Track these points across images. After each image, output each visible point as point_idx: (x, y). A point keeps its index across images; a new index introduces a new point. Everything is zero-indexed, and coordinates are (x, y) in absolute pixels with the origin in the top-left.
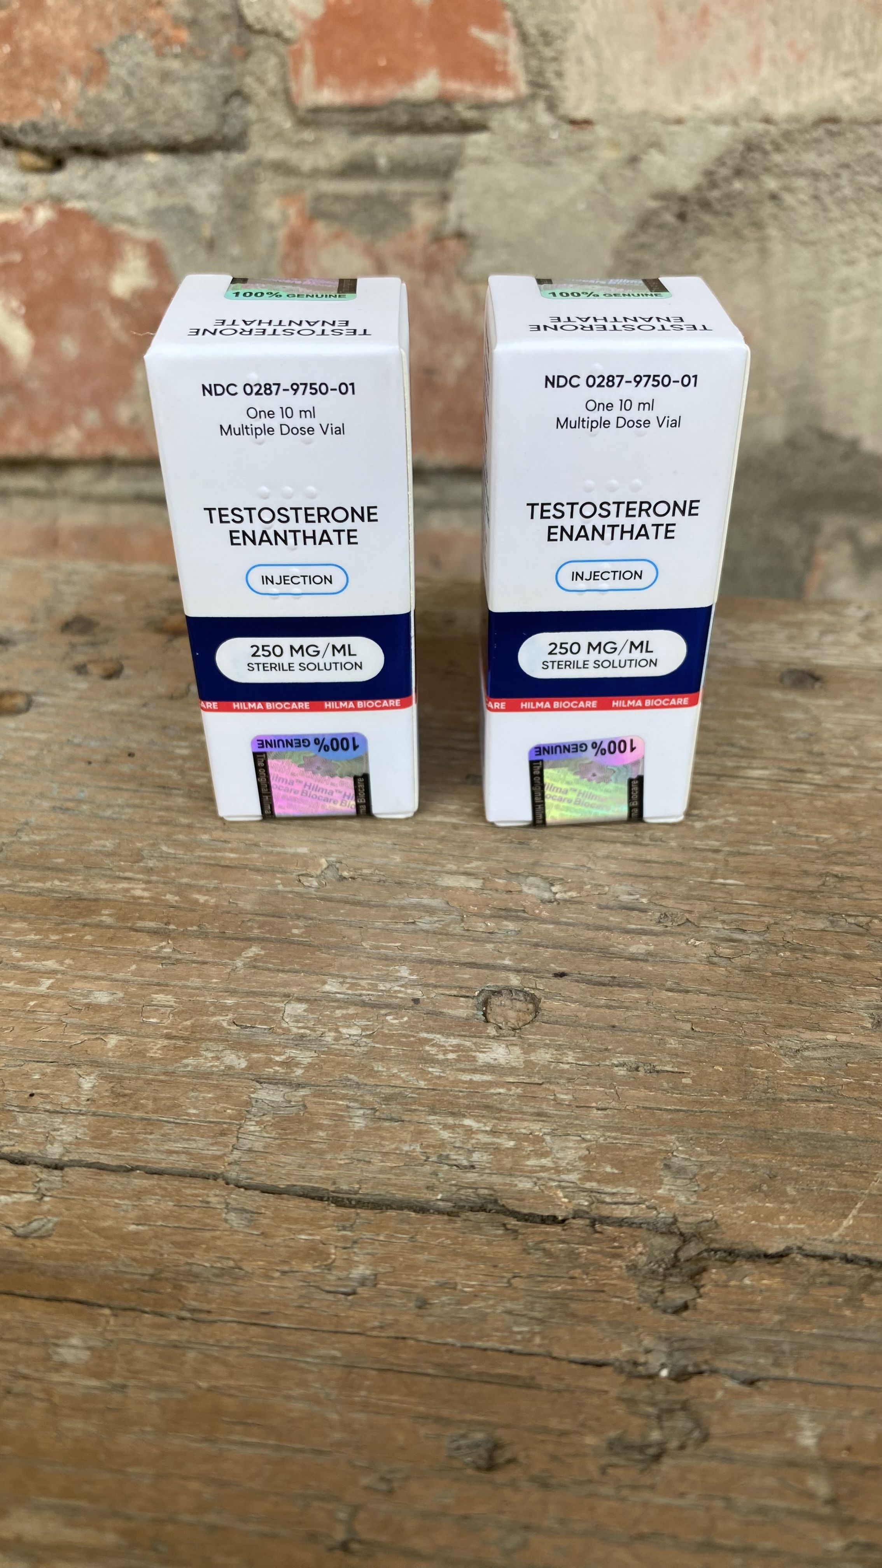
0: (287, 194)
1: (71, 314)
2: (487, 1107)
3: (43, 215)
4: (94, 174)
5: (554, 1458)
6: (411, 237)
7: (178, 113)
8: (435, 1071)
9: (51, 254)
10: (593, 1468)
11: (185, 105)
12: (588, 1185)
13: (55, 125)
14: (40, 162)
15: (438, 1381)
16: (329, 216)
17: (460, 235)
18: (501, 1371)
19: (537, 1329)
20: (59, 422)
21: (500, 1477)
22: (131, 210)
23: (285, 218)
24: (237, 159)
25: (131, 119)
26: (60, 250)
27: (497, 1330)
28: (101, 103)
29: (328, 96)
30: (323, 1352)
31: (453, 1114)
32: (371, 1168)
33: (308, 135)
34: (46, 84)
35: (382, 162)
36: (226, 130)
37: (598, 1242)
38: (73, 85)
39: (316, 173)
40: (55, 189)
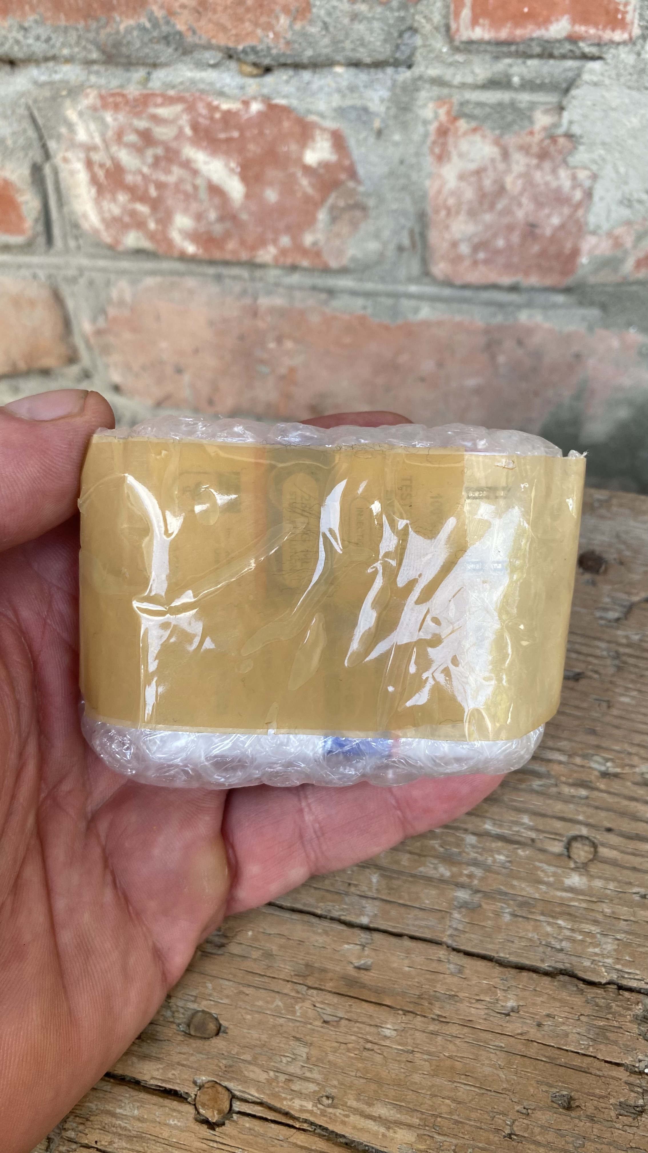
0: (440, 100)
1: (272, 173)
2: (570, 914)
3: (256, 107)
4: (295, 81)
5: (596, 1108)
6: (532, 133)
7: (363, 43)
8: (543, 888)
9: (261, 134)
10: (613, 1114)
11: (369, 38)
12: (618, 967)
13: (269, 49)
14: (255, 71)
15: (547, 1065)
16: (470, 117)
17: (569, 136)
18: (575, 1063)
19: (591, 1043)
20: (262, 242)
21: (573, 1114)
22: (322, 106)
23: (436, 116)
24: (405, 75)
25: (326, 47)
26: (267, 132)
27: (573, 1042)
28: (304, 35)
29: (479, 33)
30: (497, 1044)
31: (553, 917)
32: (514, 946)
33: (460, 58)
34: (263, 19)
35: (516, 80)
36: (398, 55)
37: (621, 1001)
38: (284, 21)
39: (463, 86)
40: (265, 91)
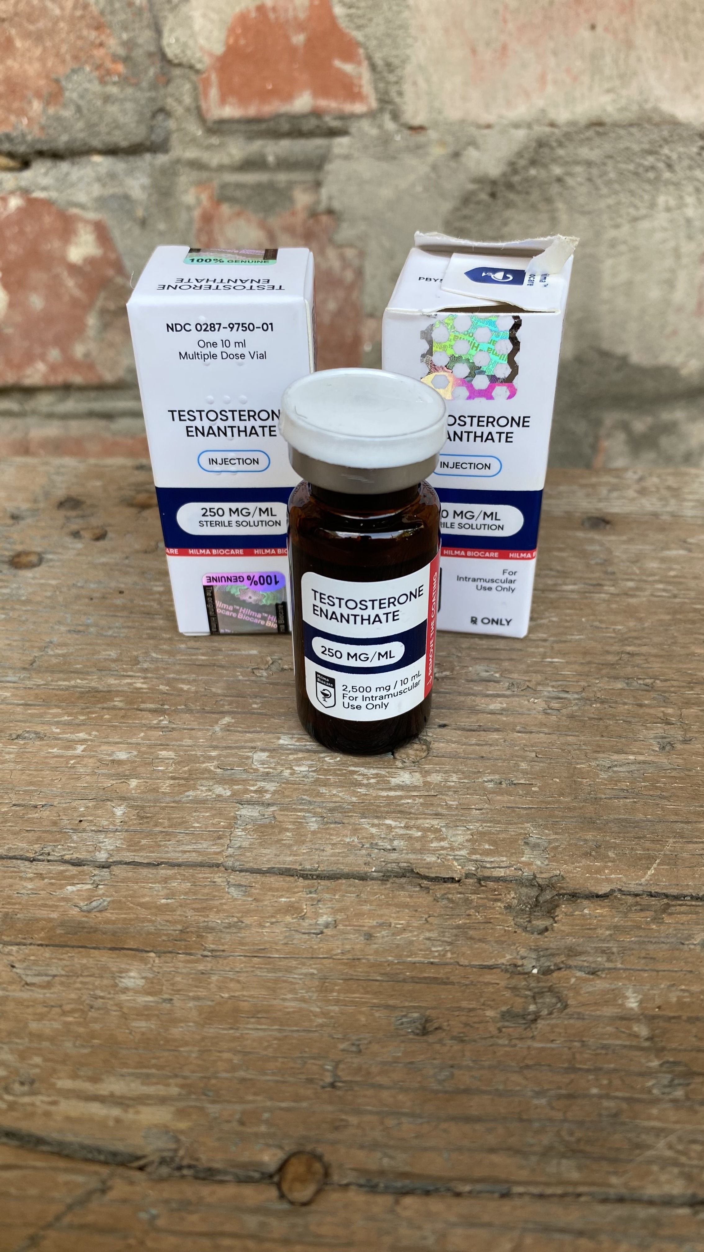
0: (200, 184)
1: (37, 276)
2: (401, 812)
3: (15, 203)
4: (53, 172)
5: (466, 1025)
6: (293, 214)
7: (118, 127)
8: (362, 790)
9: (22, 232)
10: (493, 1029)
11: (122, 119)
12: (474, 857)
13: (23, 135)
14: (11, 163)
16: (231, 200)
17: (330, 212)
18: (426, 975)
19: (448, 948)
20: (29, 358)
21: (431, 1038)
22: (82, 197)
23: (199, 201)
24: (162, 159)
25: (82, 131)
26: (28, 229)
27: (421, 950)
28: (58, 119)
29: (230, 111)
30: (304, 970)
33: (215, 140)
34: (16, 105)
35: (271, 159)
36: (153, 137)
37: (483, 892)
38: (37, 106)
39: (221, 168)
40: (23, 184)
